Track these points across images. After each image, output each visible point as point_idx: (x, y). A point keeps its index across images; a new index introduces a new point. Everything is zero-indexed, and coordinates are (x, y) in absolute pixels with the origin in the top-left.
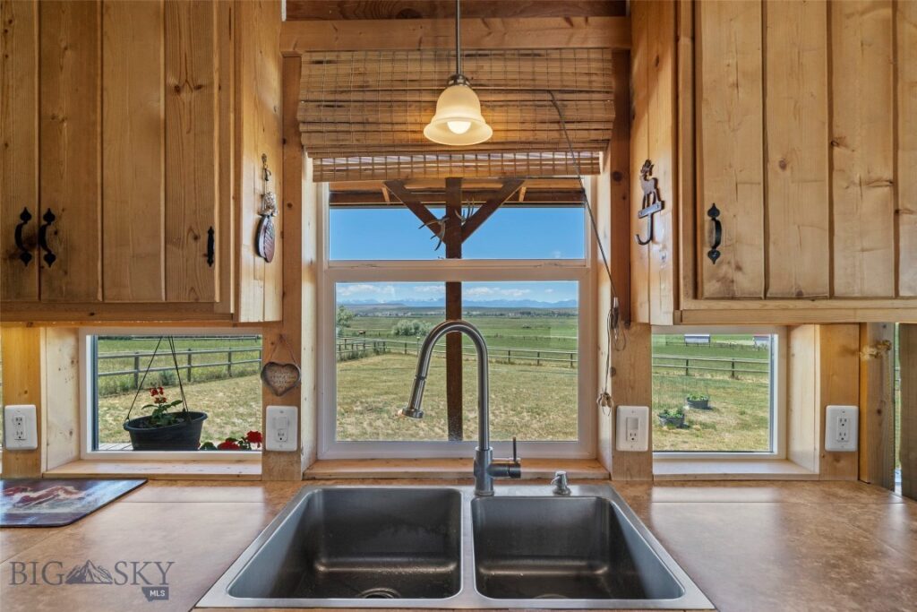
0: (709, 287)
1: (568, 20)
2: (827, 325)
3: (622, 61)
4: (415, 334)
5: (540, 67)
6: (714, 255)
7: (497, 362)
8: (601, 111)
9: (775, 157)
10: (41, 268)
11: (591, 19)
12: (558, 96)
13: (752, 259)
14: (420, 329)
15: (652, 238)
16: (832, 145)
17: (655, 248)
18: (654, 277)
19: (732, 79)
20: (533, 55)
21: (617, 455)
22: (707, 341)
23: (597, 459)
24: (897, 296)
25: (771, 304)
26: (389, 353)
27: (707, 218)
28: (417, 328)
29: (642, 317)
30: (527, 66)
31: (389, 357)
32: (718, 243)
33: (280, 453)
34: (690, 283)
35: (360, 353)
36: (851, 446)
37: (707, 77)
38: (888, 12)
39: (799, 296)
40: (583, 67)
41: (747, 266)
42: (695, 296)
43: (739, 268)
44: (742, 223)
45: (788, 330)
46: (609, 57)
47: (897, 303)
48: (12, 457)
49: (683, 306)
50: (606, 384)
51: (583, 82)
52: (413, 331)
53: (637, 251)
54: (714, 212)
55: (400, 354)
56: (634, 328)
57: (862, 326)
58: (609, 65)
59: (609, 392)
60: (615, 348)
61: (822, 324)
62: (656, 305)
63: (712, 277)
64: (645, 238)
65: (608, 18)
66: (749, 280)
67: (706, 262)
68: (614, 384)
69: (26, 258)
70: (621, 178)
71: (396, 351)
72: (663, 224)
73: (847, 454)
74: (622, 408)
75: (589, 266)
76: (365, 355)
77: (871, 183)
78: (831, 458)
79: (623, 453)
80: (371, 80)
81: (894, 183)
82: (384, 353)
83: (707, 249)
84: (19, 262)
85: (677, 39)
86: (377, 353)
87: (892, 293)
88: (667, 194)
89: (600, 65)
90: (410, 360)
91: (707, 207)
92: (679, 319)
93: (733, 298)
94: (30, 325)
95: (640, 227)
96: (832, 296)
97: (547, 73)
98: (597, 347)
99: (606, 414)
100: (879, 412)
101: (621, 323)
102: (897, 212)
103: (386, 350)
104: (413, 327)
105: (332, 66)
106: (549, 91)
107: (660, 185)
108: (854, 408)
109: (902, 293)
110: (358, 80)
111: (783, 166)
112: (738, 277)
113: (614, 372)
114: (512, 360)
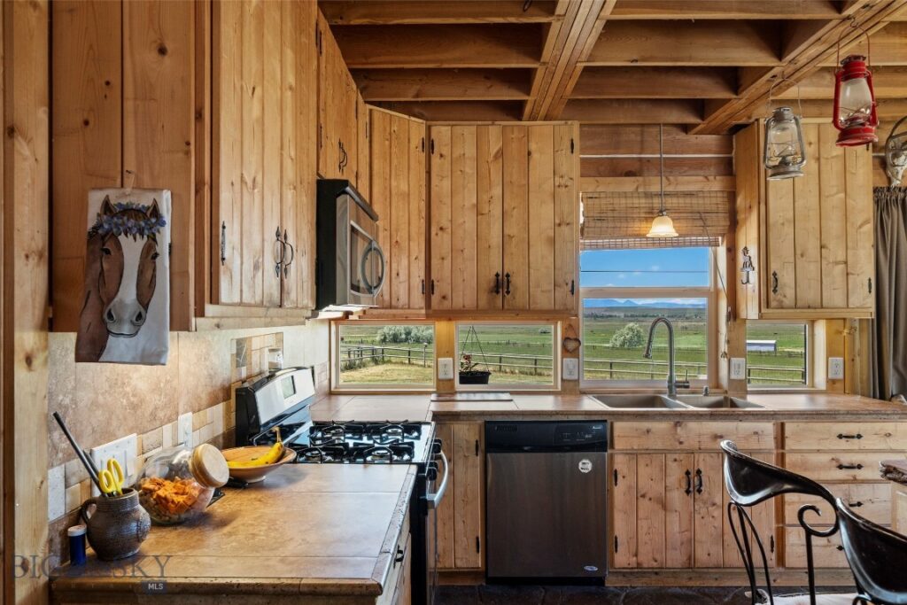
0: (773, 304)
1: (706, 177)
2: (829, 320)
3: (732, 196)
4: (406, 340)
5: (694, 201)
6: (775, 291)
7: (521, 373)
8: (724, 222)
9: (799, 252)
10: (503, 296)
11: (718, 178)
12: (703, 215)
13: (790, 293)
14: (412, 334)
15: (748, 281)
16: (821, 247)
17: (749, 286)
18: (749, 298)
19: (781, 221)
20: (690, 194)
21: (730, 381)
22: (772, 349)
23: (718, 386)
24: (848, 307)
25: (798, 310)
26: (389, 362)
27: (772, 277)
28: (408, 333)
29: (743, 315)
30: (688, 200)
31: (389, 367)
32: (776, 286)
33: (569, 381)
34: (765, 302)
35: (357, 362)
36: (841, 376)
37: (771, 220)
38: (842, 195)
39: (809, 307)
40: (714, 200)
41: (788, 295)
42: (768, 307)
43: (785, 296)
44: (786, 278)
45: (813, 322)
46: (725, 195)
47: (848, 310)
48: (441, 383)
49: (763, 311)
50: (723, 347)
51: (714, 208)
52: (403, 336)
53: (740, 286)
54: (775, 274)
55: (402, 363)
56: (738, 321)
57: (844, 319)
58: (726, 200)
59: (726, 351)
60: (729, 330)
61: (827, 319)
62: (750, 310)
63: (775, 299)
64: (745, 281)
65: (724, 177)
66: (789, 301)
67: (772, 293)
68: (729, 347)
69: (498, 292)
70: (732, 251)
71: (398, 360)
72: (754, 276)
73: (839, 380)
74: (732, 359)
75: (712, 290)
76: (362, 365)
77: (837, 263)
78: (831, 382)
79: (734, 380)
80: (617, 207)
81: (846, 263)
82: (384, 362)
83: (772, 289)
84: (494, 294)
85: (759, 203)
86: (376, 362)
87: (845, 306)
88: (755, 264)
89: (721, 200)
90: (416, 371)
91: (772, 272)
92: (761, 317)
93: (782, 308)
94: (450, 320)
95: (742, 275)
96: (822, 307)
97: (697, 203)
98: (717, 331)
99: (723, 363)
100: (853, 360)
101: (732, 319)
102: (847, 274)
103: (386, 359)
104: (403, 331)
105: (597, 200)
106: (699, 213)
107: (752, 260)
108: (842, 359)
109: (850, 306)
110: (610, 207)
111: (802, 255)
112: (784, 299)
113: (728, 342)
114: (539, 371)
